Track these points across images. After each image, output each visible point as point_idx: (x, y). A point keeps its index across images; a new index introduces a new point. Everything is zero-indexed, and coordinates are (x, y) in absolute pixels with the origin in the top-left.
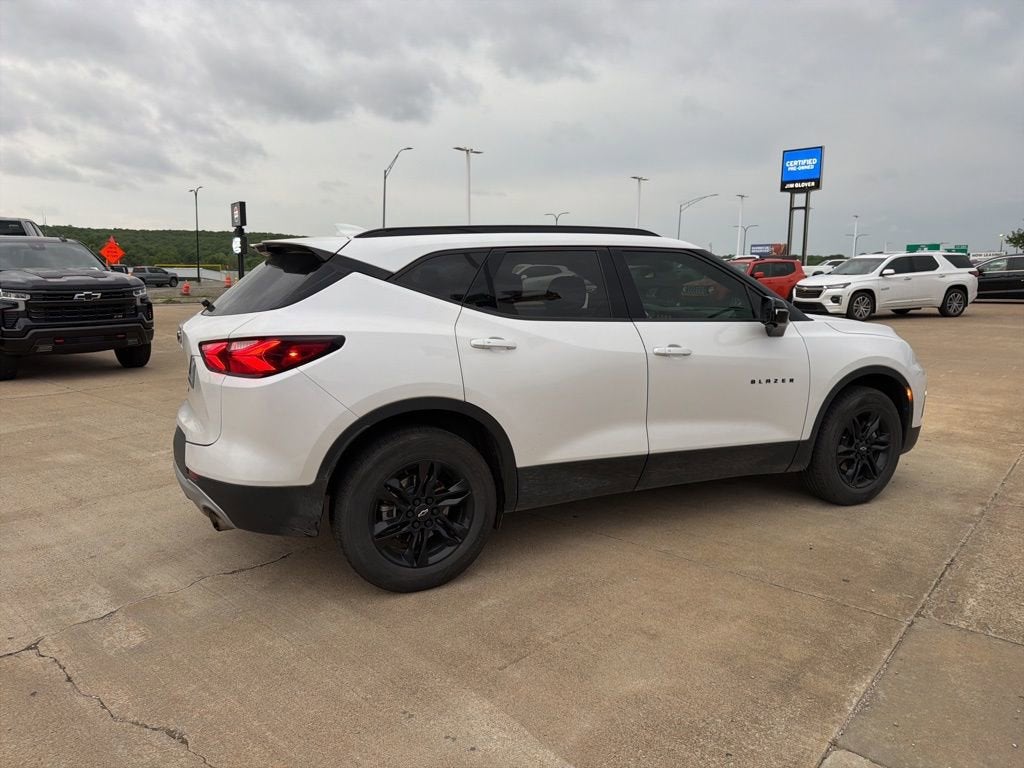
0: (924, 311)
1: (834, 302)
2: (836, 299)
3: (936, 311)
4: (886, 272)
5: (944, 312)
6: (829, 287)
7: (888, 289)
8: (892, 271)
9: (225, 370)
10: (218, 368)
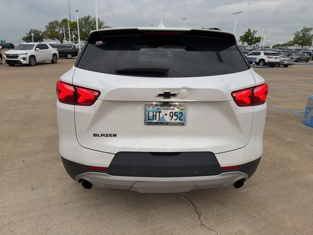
0: (47, 62)
1: (24, 60)
2: (24, 59)
3: (50, 62)
4: (37, 49)
5: (53, 62)
6: (21, 54)
7: (38, 55)
8: (39, 49)
9: (250, 104)
10: (246, 103)
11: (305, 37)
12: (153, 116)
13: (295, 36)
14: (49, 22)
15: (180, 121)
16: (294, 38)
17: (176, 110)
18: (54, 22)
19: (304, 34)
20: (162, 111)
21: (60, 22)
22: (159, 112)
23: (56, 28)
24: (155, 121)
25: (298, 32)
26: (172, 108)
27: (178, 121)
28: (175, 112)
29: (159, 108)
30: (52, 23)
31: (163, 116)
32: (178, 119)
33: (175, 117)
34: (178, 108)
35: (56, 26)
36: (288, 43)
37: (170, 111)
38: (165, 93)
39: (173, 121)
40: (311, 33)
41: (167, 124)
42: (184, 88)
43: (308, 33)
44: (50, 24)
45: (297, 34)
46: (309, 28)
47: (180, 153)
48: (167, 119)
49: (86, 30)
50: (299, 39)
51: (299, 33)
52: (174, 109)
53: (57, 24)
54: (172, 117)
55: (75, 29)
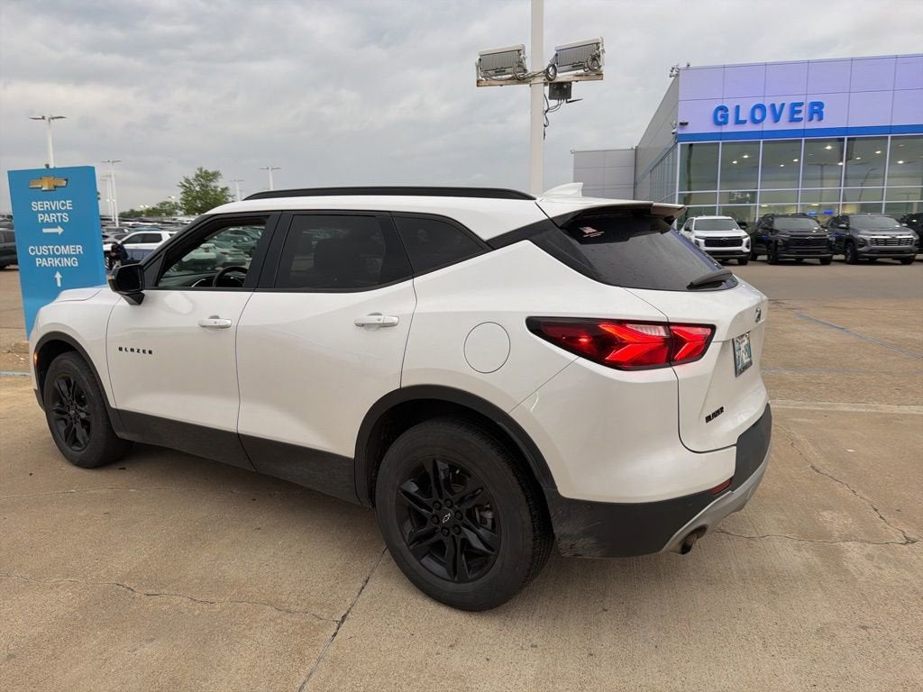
11: (208, 193)
13: (182, 190)
16: (181, 196)
17: (746, 341)
19: (203, 185)
24: (740, 366)
25: (187, 181)
36: (158, 207)
40: (217, 184)
43: (213, 184)
45: (185, 184)
46: (210, 171)
50: (195, 199)
51: (191, 184)
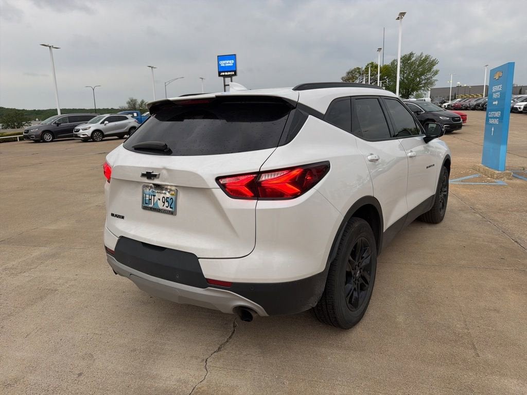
9: (253, 196)
10: (246, 195)
12: (149, 199)
14: (348, 70)
15: (171, 209)
17: (168, 195)
18: (355, 70)
20: (157, 194)
21: (363, 69)
22: (154, 196)
23: (357, 78)
24: (150, 206)
26: (164, 192)
27: (169, 209)
28: (167, 198)
29: (154, 190)
30: (352, 72)
31: (157, 202)
32: (169, 207)
33: (166, 204)
34: (169, 192)
35: (357, 76)
37: (162, 195)
38: (147, 172)
39: (165, 208)
41: (159, 210)
42: (165, 168)
44: (348, 73)
47: (166, 248)
48: (160, 205)
49: (403, 77)
52: (165, 194)
53: (359, 72)
54: (164, 203)
55: (386, 77)
